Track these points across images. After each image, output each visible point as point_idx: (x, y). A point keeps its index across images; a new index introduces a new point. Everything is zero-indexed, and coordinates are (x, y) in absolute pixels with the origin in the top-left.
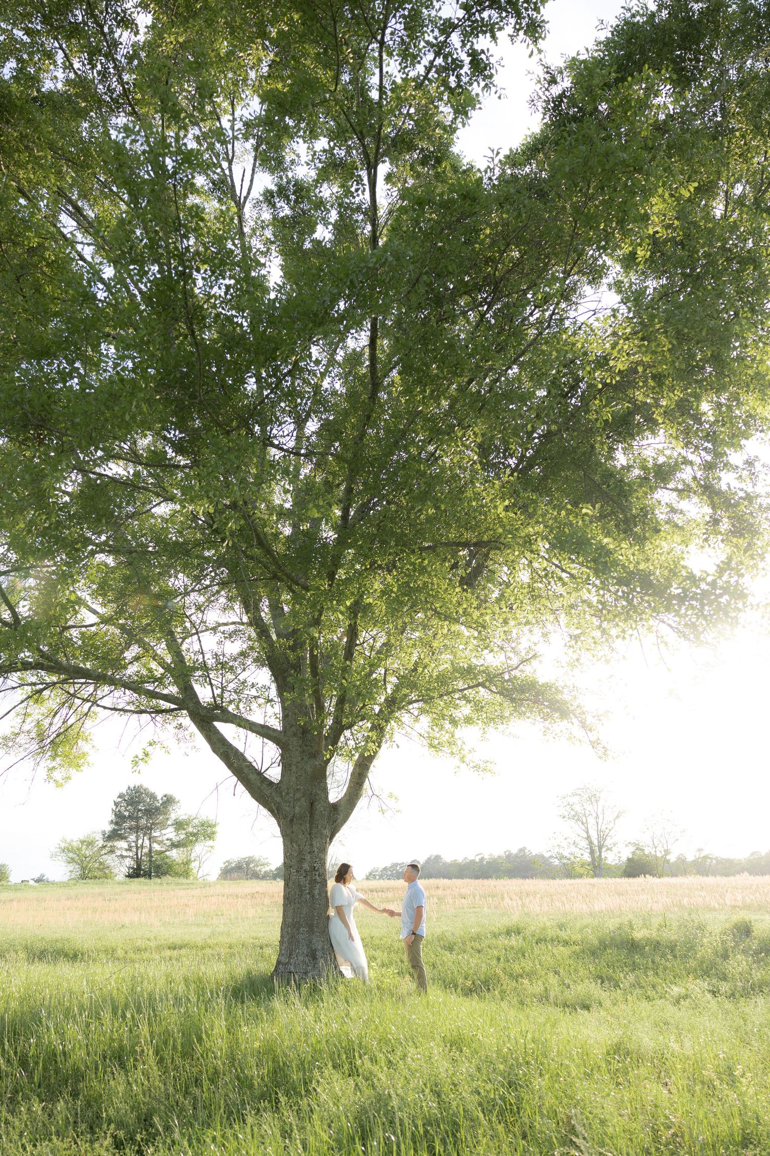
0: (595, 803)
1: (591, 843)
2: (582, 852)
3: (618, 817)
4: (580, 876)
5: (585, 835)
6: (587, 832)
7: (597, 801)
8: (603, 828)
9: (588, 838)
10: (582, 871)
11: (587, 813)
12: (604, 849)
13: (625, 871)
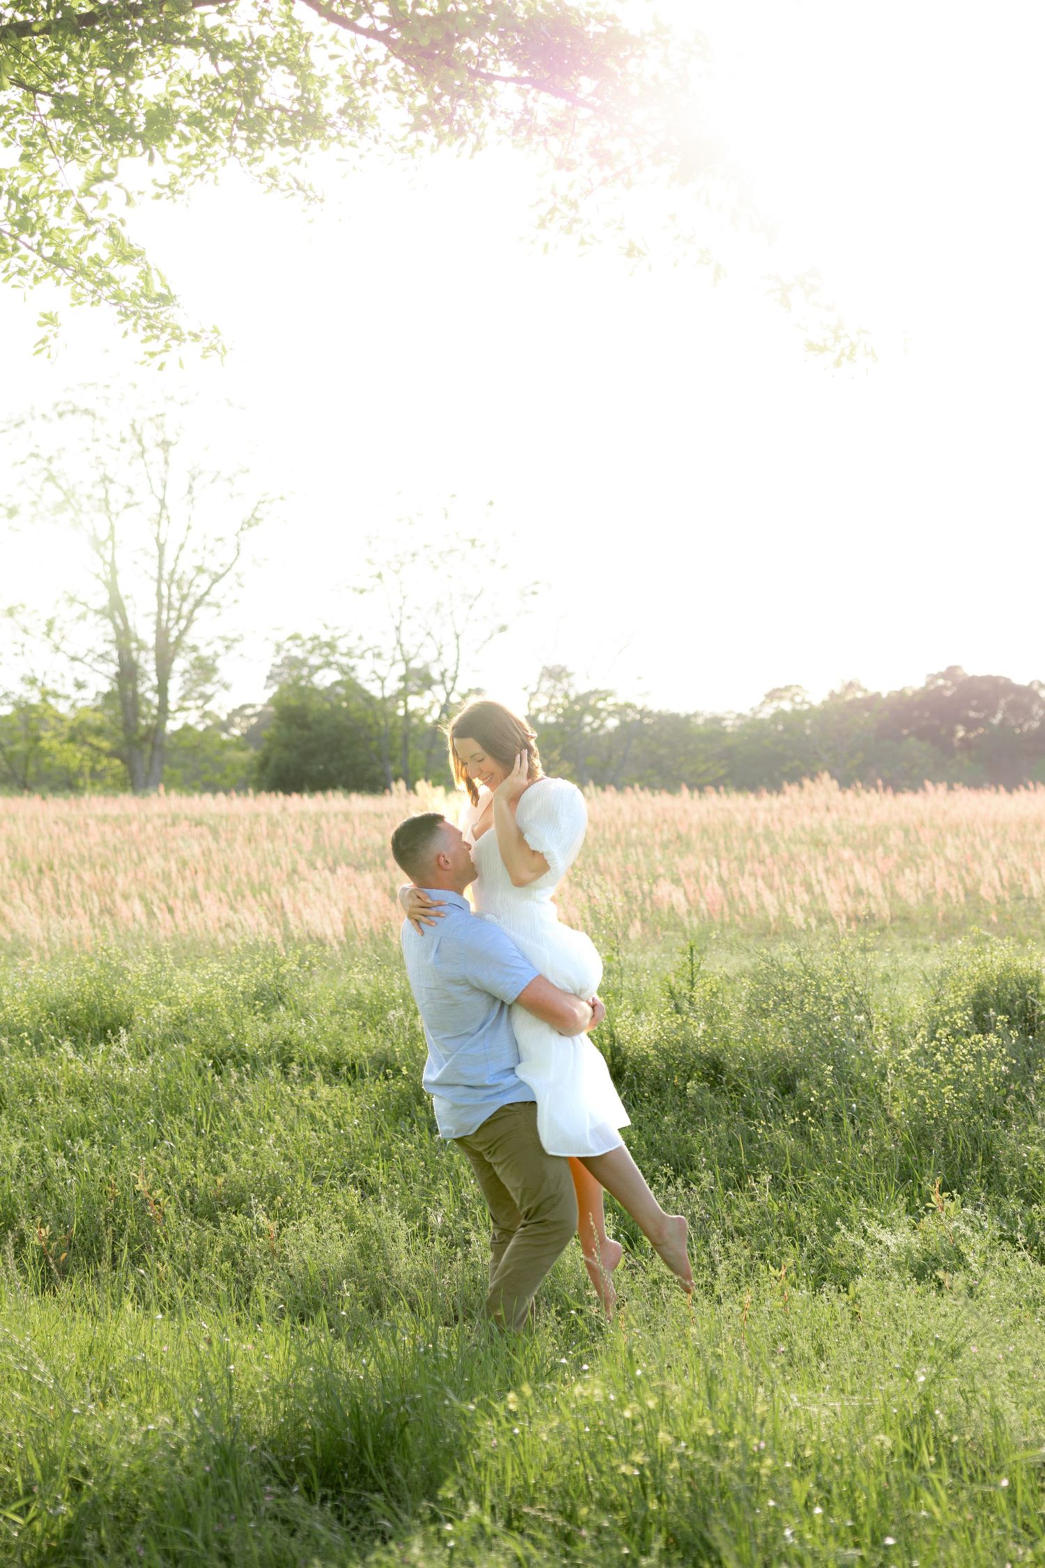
0: (155, 454)
1: (124, 637)
2: (80, 671)
3: (252, 521)
4: (67, 783)
5: (103, 600)
6: (112, 586)
7: (165, 445)
8: (186, 567)
9: (115, 609)
10: (74, 757)
11: (117, 495)
12: (180, 664)
13: (264, 765)
